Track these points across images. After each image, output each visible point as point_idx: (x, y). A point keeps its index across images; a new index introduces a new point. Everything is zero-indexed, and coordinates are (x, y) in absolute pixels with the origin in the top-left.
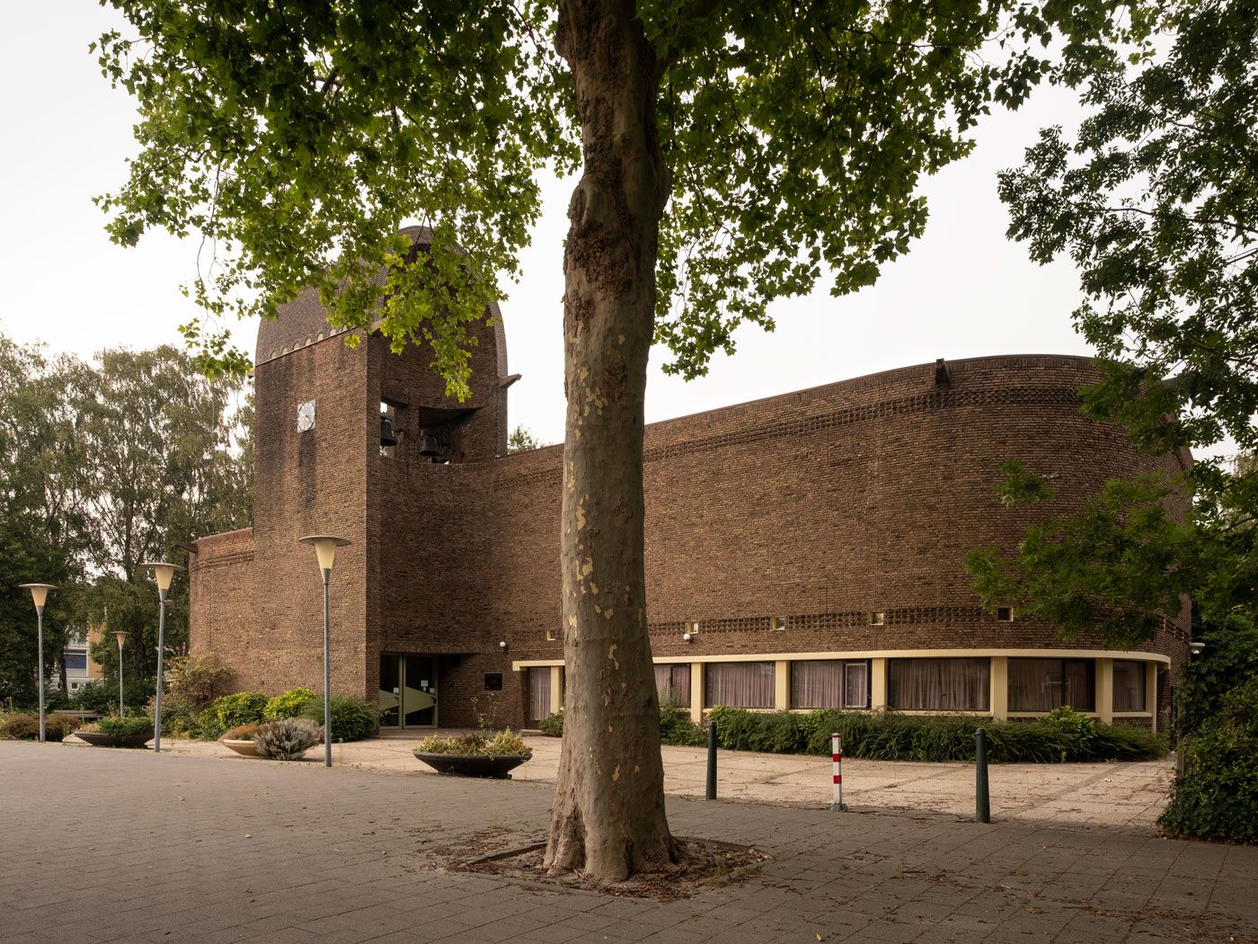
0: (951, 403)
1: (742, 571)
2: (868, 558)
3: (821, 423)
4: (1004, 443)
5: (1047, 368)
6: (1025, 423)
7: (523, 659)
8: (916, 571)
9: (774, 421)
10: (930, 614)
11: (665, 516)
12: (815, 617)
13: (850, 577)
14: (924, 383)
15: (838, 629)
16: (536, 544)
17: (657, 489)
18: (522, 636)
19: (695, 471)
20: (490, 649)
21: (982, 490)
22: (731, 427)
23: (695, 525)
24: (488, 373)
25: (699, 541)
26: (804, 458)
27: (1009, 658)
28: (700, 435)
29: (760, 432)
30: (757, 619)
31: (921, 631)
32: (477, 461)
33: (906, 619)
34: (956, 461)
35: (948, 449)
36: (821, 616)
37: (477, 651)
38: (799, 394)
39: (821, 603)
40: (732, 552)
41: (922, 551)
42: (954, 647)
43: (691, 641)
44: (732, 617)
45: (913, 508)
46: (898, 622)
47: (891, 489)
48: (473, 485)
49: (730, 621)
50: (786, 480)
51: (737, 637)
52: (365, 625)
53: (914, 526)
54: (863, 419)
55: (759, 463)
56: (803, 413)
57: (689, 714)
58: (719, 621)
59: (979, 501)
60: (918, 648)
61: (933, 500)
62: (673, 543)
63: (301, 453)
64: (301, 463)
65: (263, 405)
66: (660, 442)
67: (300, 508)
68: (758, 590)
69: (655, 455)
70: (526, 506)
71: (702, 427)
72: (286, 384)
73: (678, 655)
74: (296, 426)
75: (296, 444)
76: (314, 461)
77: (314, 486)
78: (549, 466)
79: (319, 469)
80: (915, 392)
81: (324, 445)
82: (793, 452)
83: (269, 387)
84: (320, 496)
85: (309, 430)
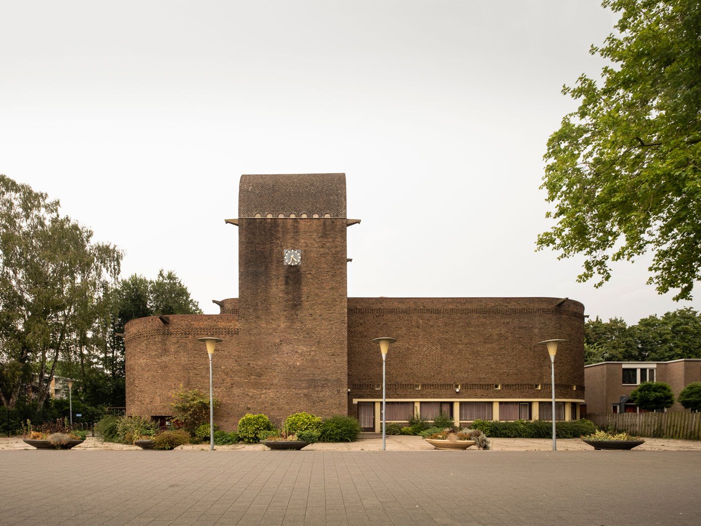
0: (561, 313)
1: (481, 365)
2: (534, 364)
3: (514, 311)
7: (360, 398)
9: (494, 307)
11: (442, 338)
12: (513, 385)
13: (527, 371)
14: (553, 304)
15: (522, 390)
16: (368, 343)
17: (439, 326)
18: (359, 387)
19: (458, 321)
22: (475, 306)
23: (458, 344)
25: (460, 351)
26: (508, 323)
27: (572, 402)
28: (460, 307)
29: (488, 310)
30: (488, 385)
33: (548, 388)
35: (560, 329)
36: (516, 385)
38: (506, 298)
39: (516, 380)
40: (476, 357)
43: (457, 393)
44: (476, 383)
46: (545, 389)
49: (476, 385)
50: (500, 330)
51: (479, 391)
54: (531, 313)
55: (488, 322)
56: (507, 306)
57: (453, 423)
58: (470, 385)
62: (447, 351)
63: (287, 277)
64: (287, 283)
65: (248, 243)
66: (439, 306)
67: (286, 309)
68: (488, 373)
69: (438, 312)
70: (361, 324)
71: (461, 304)
72: (272, 235)
73: (450, 398)
74: (283, 261)
75: (282, 272)
76: (300, 284)
77: (300, 298)
78: (375, 307)
79: (305, 289)
80: (550, 307)
81: (309, 276)
82: (503, 321)
83: (254, 234)
84: (306, 304)
85: (295, 266)
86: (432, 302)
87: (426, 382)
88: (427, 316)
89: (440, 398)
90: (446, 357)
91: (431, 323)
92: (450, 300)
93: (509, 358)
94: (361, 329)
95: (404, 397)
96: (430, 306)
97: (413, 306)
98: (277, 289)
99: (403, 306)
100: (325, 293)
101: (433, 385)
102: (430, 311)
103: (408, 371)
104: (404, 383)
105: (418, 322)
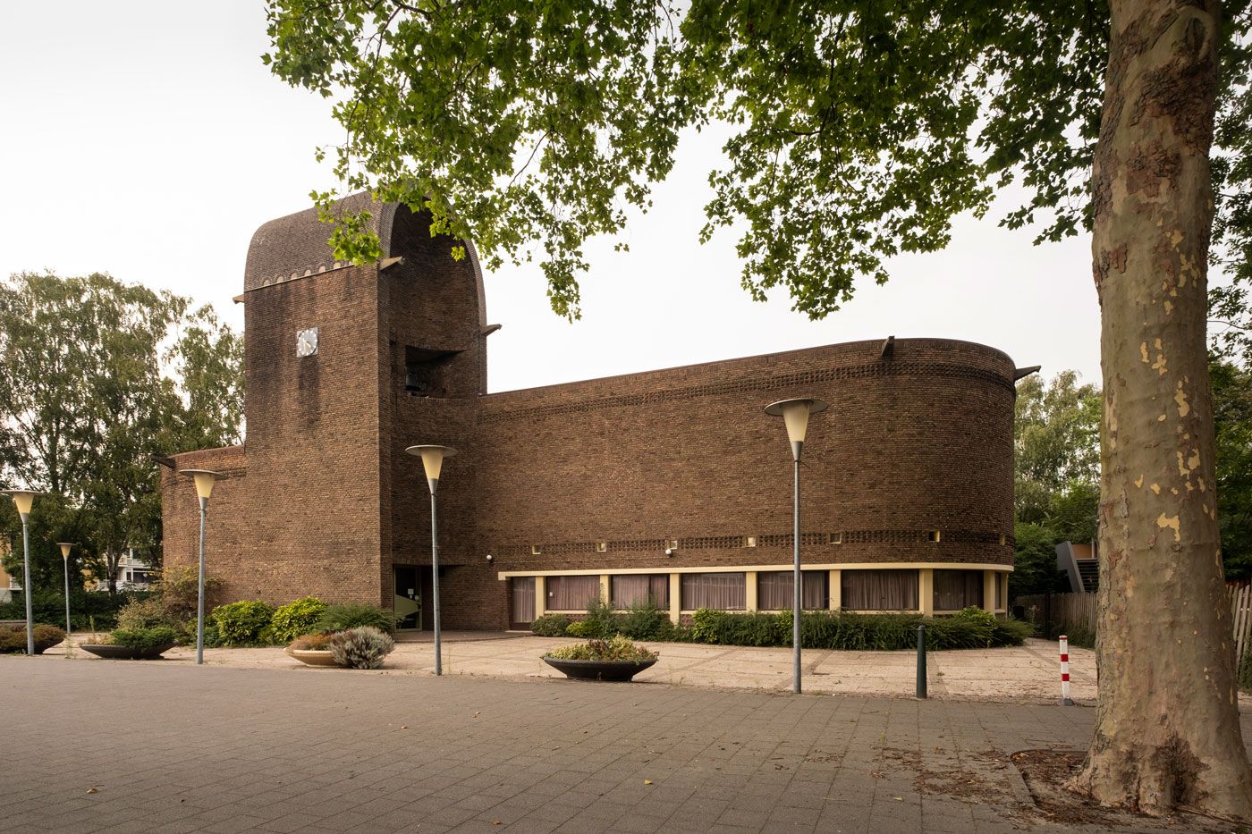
0: (893, 372)
1: (717, 499)
2: (827, 490)
3: (785, 381)
4: (932, 405)
5: (961, 351)
6: (947, 391)
7: (508, 570)
8: (867, 502)
9: (743, 377)
10: (879, 535)
11: (645, 451)
12: (782, 536)
13: (812, 505)
14: (872, 355)
16: (521, 471)
17: (638, 429)
18: (510, 550)
19: (673, 414)
20: (475, 561)
21: (917, 440)
22: (705, 380)
23: (674, 460)
24: (469, 321)
25: (678, 473)
27: (935, 570)
28: (677, 386)
29: (732, 386)
30: (731, 538)
31: (871, 548)
32: (460, 397)
33: (859, 539)
34: (897, 417)
35: (891, 408)
36: (787, 536)
37: (462, 563)
38: (767, 357)
39: (787, 525)
40: (707, 482)
41: (872, 486)
42: (897, 561)
43: (671, 555)
44: (708, 536)
45: (864, 452)
46: (853, 541)
47: (846, 436)
48: (456, 418)
49: (706, 539)
50: (756, 425)
51: (713, 552)
52: (379, 538)
53: (865, 466)
54: (822, 380)
55: (731, 411)
56: (770, 373)
57: (668, 616)
58: (697, 539)
59: (915, 449)
60: (869, 562)
61: (880, 447)
62: (653, 474)
63: (301, 377)
64: (301, 387)
65: (255, 330)
66: (639, 389)
67: (301, 429)
68: (732, 514)
69: (635, 400)
70: (510, 439)
71: (679, 380)
72: (283, 310)
73: (659, 566)
74: (295, 352)
75: (296, 368)
76: (317, 386)
77: (317, 408)
78: (532, 405)
79: (323, 393)
80: (865, 362)
81: (328, 370)
82: (761, 404)
83: (261, 313)
84: (325, 417)
85: (311, 356)
86: (627, 383)
87: (616, 537)
88: (617, 411)
89: (640, 567)
90: (653, 487)
91: (624, 425)
92: (657, 376)
93: (774, 481)
94: (509, 447)
95: (579, 568)
96: (623, 391)
97: (593, 396)
98: (290, 399)
99: (577, 398)
101: (628, 542)
102: (624, 401)
103: (586, 518)
104: (579, 540)
105: (601, 425)
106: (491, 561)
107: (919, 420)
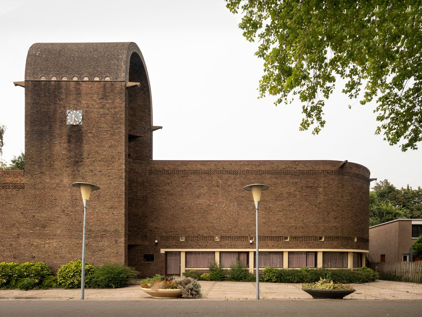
0: (343, 175)
1: (272, 219)
2: (318, 219)
3: (302, 173)
4: (355, 189)
5: (363, 169)
6: (359, 184)
7: (166, 248)
8: (334, 225)
9: (284, 169)
10: (337, 238)
11: (239, 196)
12: (300, 237)
13: (312, 225)
14: (336, 166)
15: (308, 242)
16: (174, 200)
17: (236, 186)
18: (167, 238)
20: (147, 243)
21: (350, 202)
22: (268, 168)
24: (145, 122)
26: (296, 183)
27: (354, 252)
28: (255, 168)
29: (280, 172)
30: (278, 237)
31: (335, 243)
32: (139, 160)
33: (331, 239)
34: (344, 192)
35: (342, 188)
36: (302, 237)
37: (139, 244)
38: (295, 161)
39: (302, 232)
40: (268, 212)
41: (335, 218)
42: (343, 249)
43: (251, 244)
44: (268, 235)
45: (333, 205)
46: (328, 240)
47: (326, 198)
48: (137, 170)
49: (267, 237)
50: (290, 189)
51: (270, 243)
53: (333, 210)
54: (317, 174)
55: (279, 182)
56: (296, 168)
57: (248, 270)
58: (263, 237)
59: (349, 205)
60: (334, 248)
61: (338, 203)
62: (243, 207)
63: (69, 136)
64: (69, 141)
65: (33, 104)
66: (236, 168)
67: (69, 165)
68: (279, 227)
69: (235, 173)
70: (168, 184)
71: (256, 166)
72: (56, 96)
73: (245, 248)
74: (65, 121)
75: (65, 131)
76: (82, 142)
77: (81, 155)
78: (181, 168)
79: (86, 147)
80: (333, 169)
81: (89, 135)
82: (292, 181)
83: (39, 95)
84: (87, 161)
85: (77, 125)
86: (231, 164)
87: (224, 234)
88: (226, 176)
89: (236, 248)
90: (243, 213)
91: (229, 183)
92: (246, 163)
93: (297, 213)
94: (168, 188)
95: (205, 248)
96: (229, 168)
97: (213, 168)
98: (60, 148)
99: (205, 168)
100: (105, 151)
101: (230, 237)
102: (229, 172)
103: (209, 225)
104: (205, 235)
105: (218, 182)
106: (157, 244)
107: (351, 194)
